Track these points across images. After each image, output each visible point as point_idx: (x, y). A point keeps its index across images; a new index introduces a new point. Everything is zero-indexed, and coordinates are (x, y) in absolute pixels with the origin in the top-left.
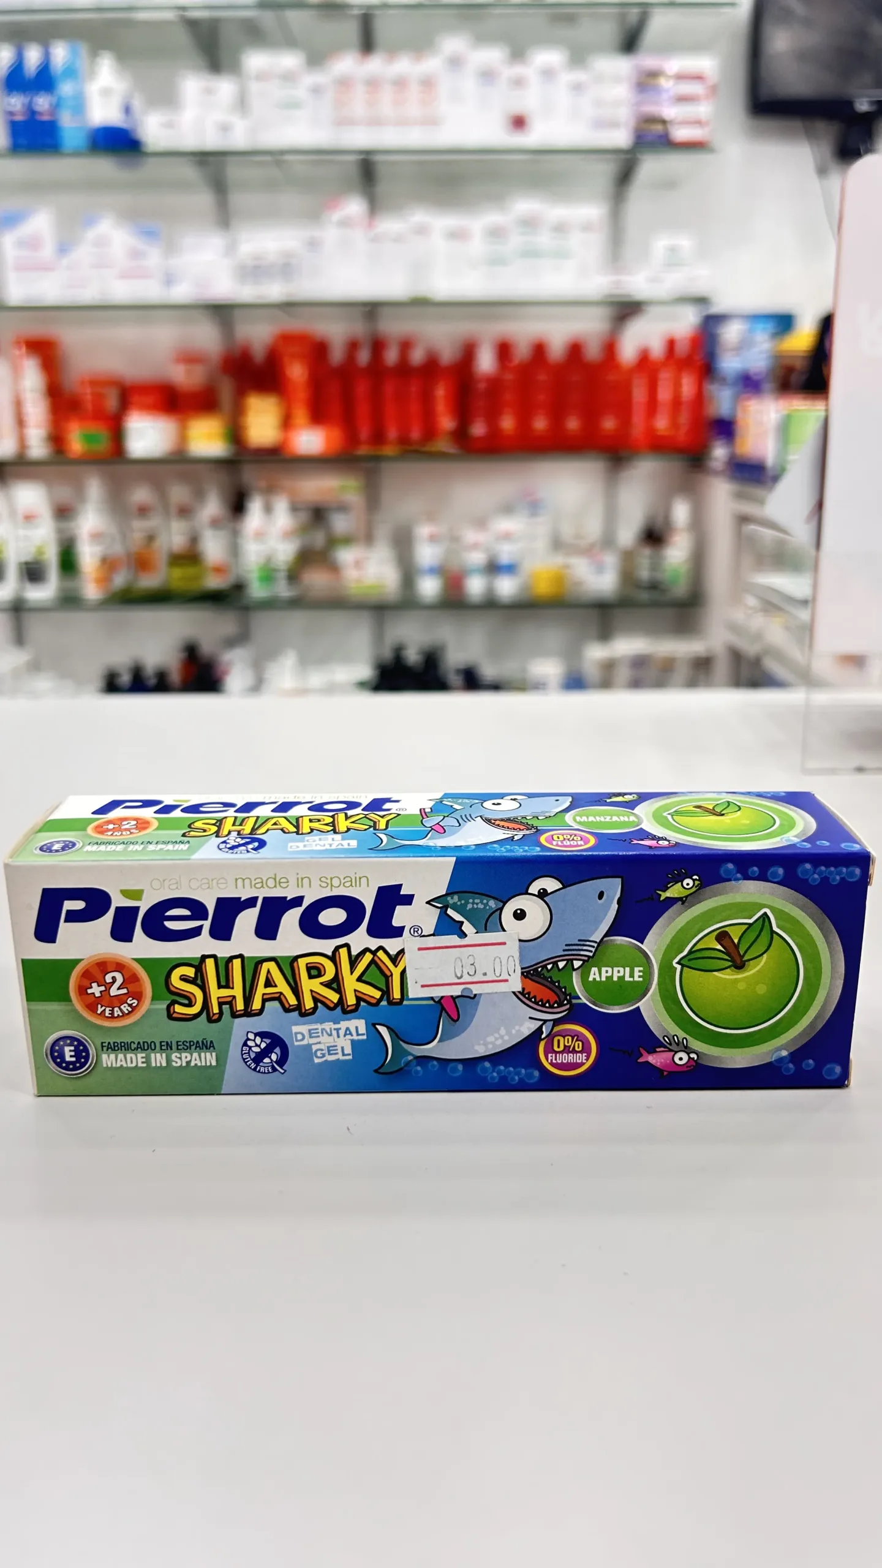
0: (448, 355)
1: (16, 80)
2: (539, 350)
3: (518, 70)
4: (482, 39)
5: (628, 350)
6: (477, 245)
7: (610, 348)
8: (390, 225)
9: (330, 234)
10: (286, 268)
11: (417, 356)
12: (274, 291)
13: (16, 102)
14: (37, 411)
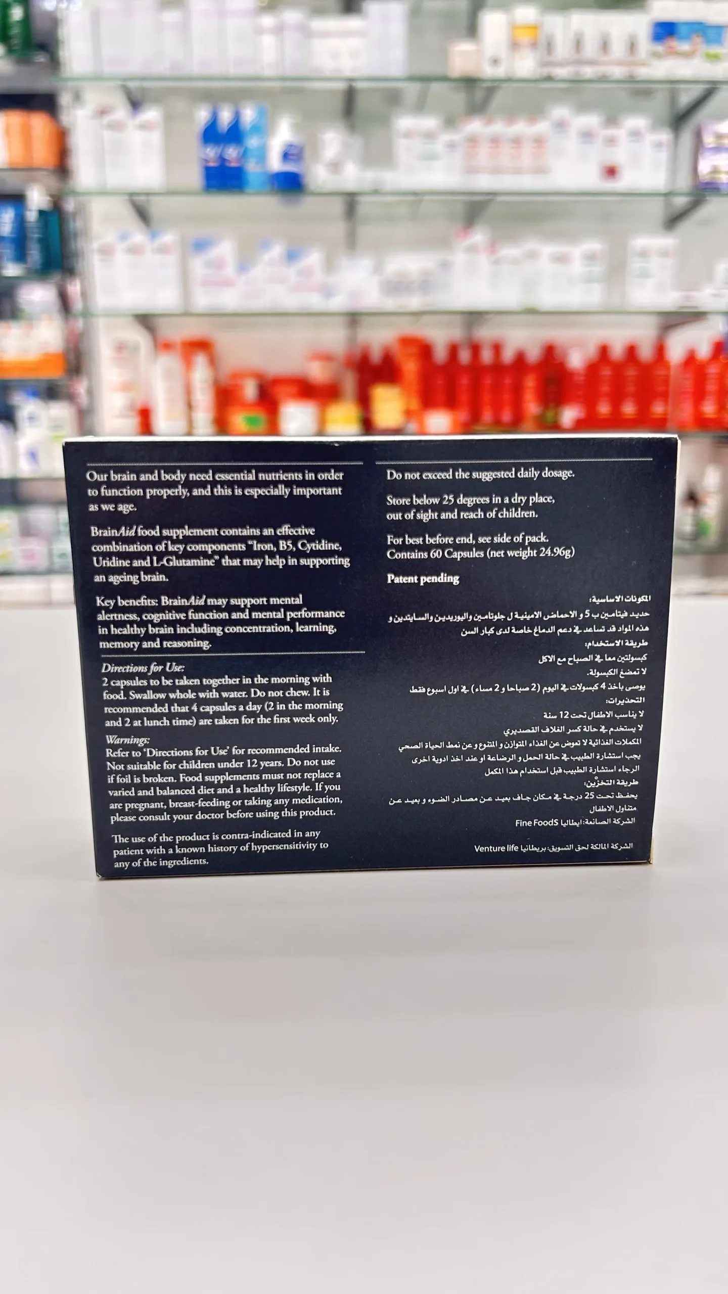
0: (534, 354)
1: (211, 134)
2: (604, 351)
3: (612, 132)
4: (583, 107)
5: (676, 351)
6: (577, 267)
7: (660, 350)
8: (509, 251)
9: (459, 258)
10: (425, 284)
11: (508, 355)
12: (414, 302)
13: (211, 152)
14: (204, 399)
